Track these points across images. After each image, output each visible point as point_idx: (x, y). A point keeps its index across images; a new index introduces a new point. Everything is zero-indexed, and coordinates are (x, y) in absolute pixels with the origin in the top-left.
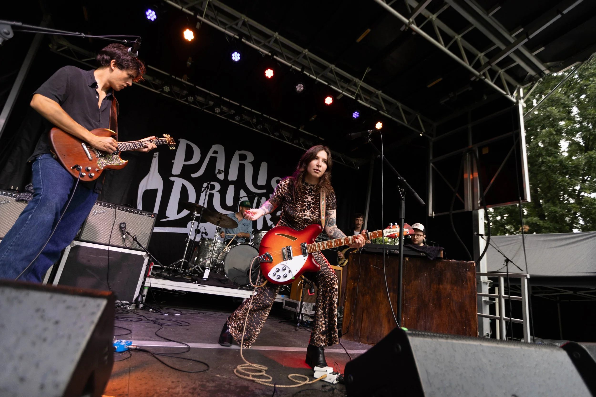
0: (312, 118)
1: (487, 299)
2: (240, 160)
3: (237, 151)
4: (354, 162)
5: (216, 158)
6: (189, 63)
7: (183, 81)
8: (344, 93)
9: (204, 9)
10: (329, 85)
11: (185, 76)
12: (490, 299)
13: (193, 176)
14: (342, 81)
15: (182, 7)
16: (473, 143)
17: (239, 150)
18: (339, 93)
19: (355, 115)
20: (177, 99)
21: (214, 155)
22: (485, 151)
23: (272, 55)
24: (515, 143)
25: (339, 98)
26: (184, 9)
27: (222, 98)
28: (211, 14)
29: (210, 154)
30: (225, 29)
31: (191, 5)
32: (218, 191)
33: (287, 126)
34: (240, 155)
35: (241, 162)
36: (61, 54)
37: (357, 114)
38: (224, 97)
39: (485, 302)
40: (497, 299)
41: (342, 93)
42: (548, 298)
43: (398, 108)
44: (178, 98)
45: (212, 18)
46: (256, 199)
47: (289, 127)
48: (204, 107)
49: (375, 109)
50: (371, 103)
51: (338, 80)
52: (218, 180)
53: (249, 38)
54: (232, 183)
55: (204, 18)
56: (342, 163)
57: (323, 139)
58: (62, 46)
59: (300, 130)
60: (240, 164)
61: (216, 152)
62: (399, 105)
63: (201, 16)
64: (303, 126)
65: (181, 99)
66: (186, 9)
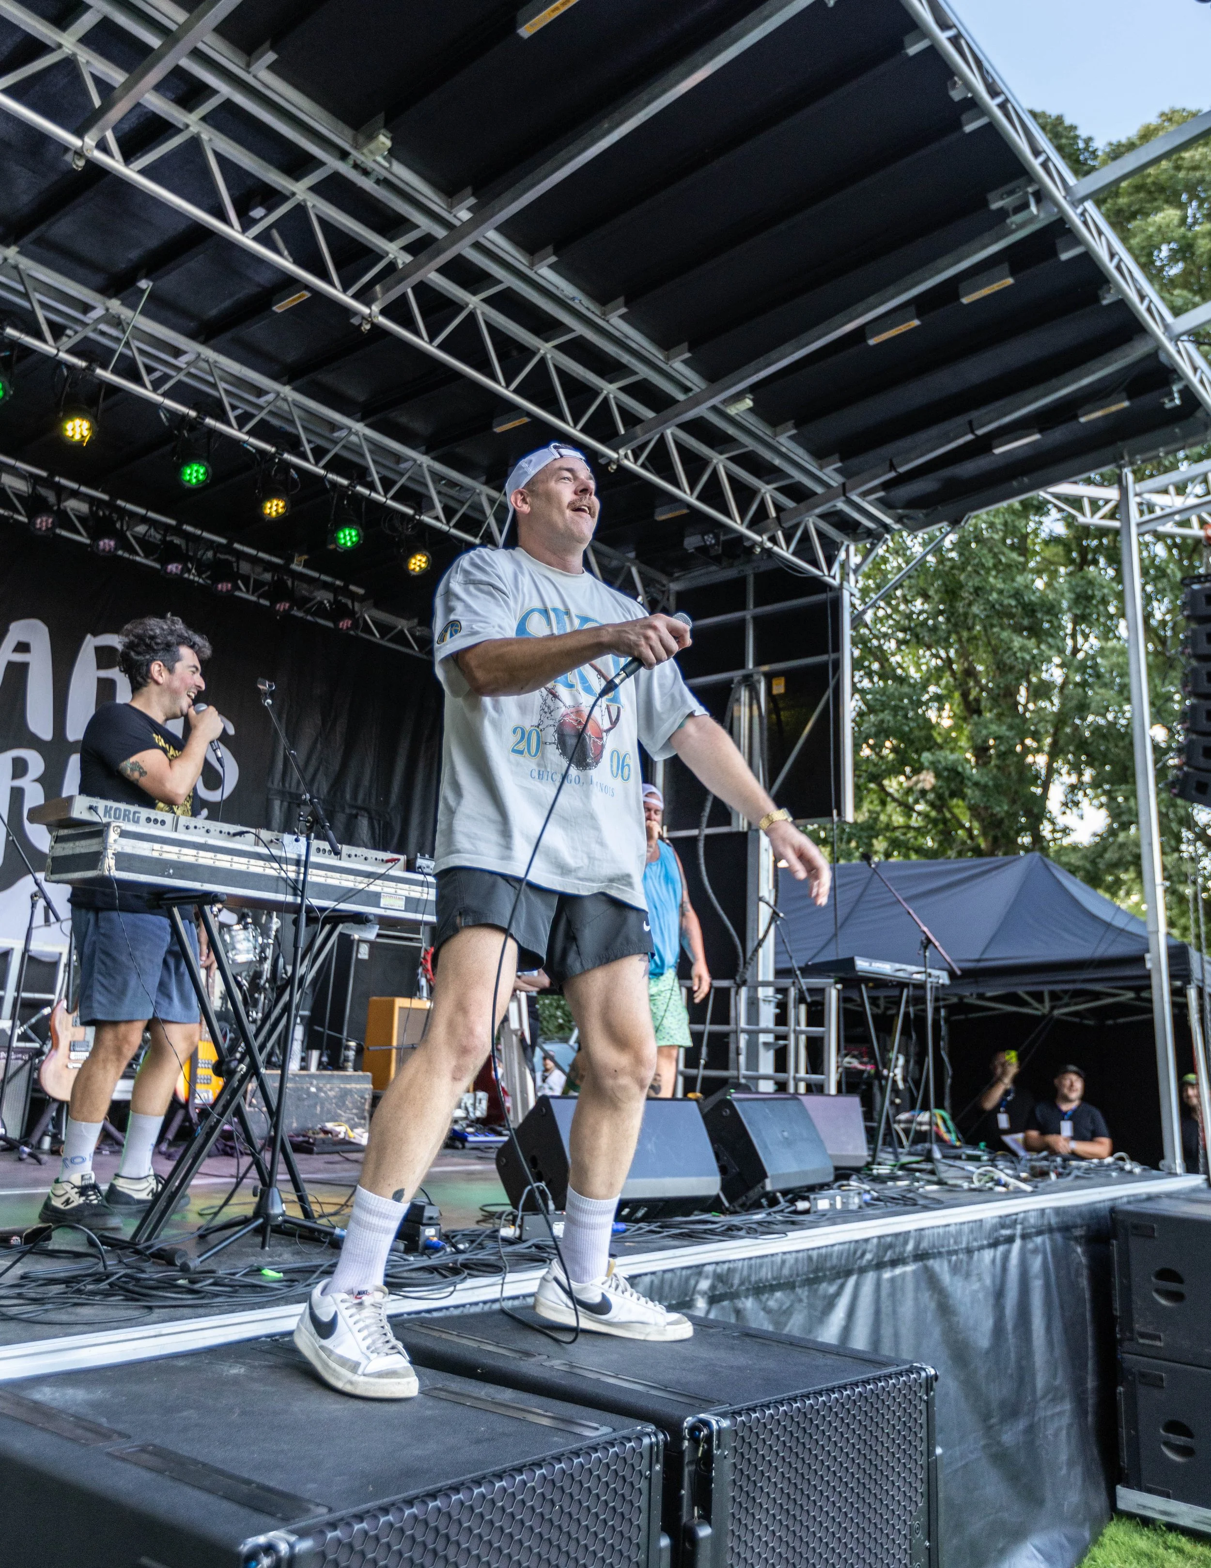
1: (770, 1038)
2: (100, 667)
3: (89, 637)
5: (25, 666)
12: (778, 1038)
16: (758, 663)
17: (95, 634)
21: (19, 658)
22: (779, 687)
24: (832, 683)
27: (57, 479)
29: (6, 653)
32: (36, 780)
34: (99, 650)
35: (104, 674)
38: (61, 476)
39: (766, 1044)
40: (792, 1037)
42: (1077, 1020)
52: (34, 742)
60: (100, 681)
61: (23, 647)
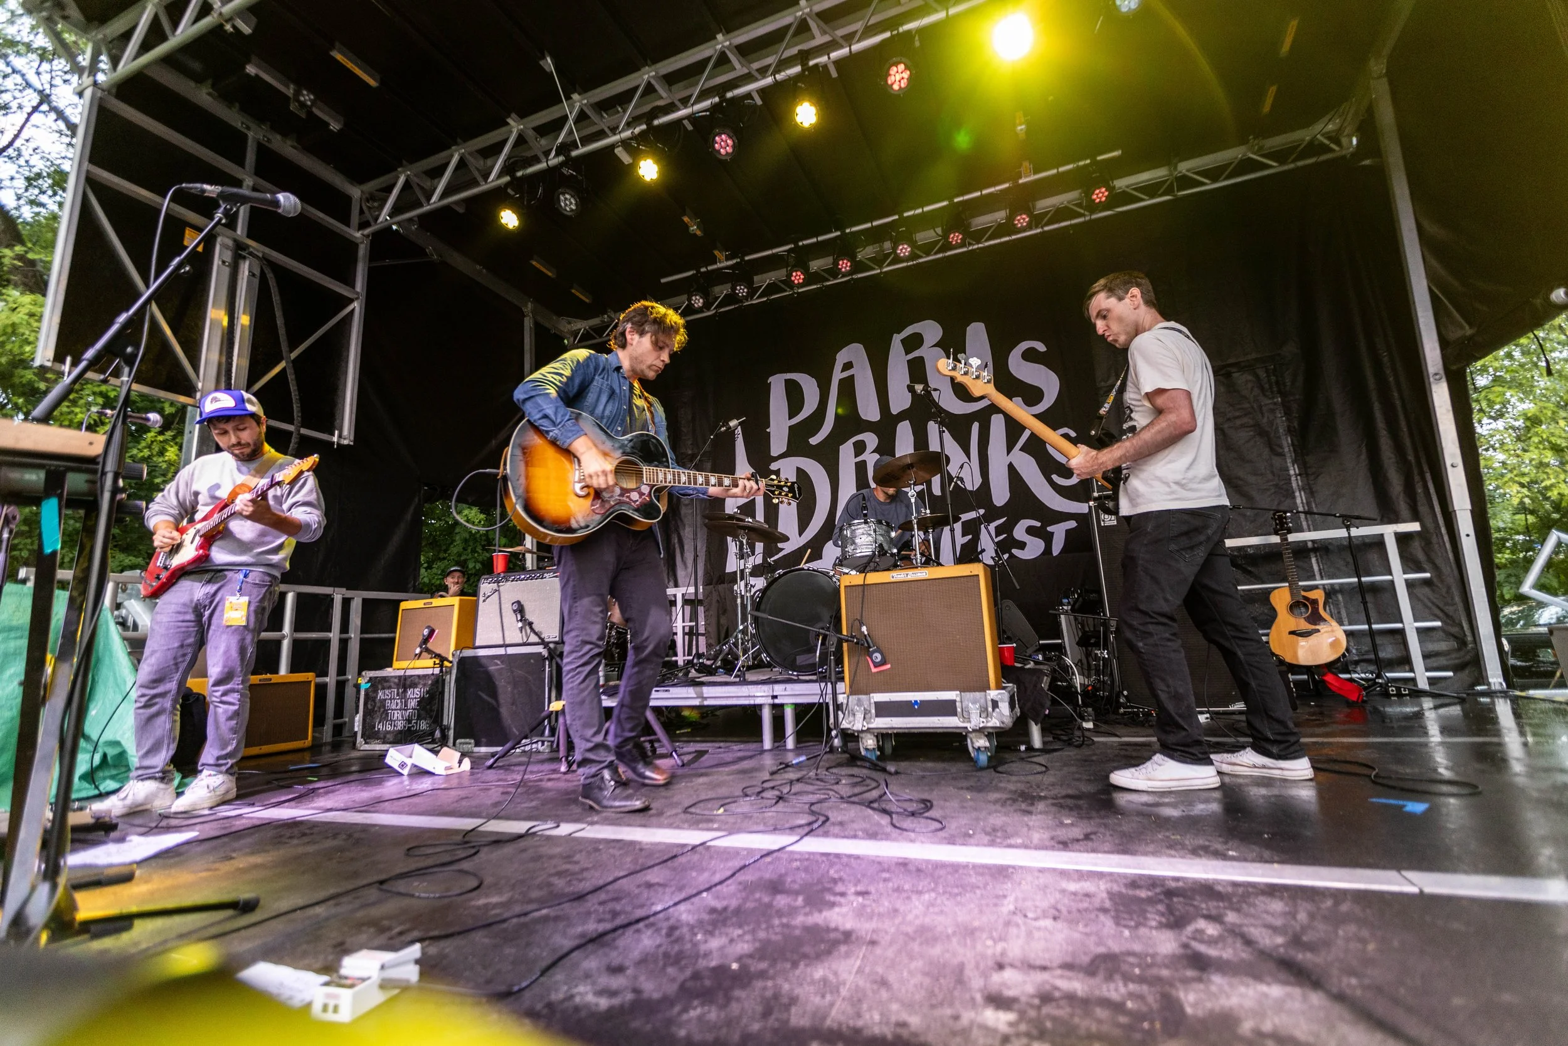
2: (907, 352)
3: (894, 336)
5: (851, 378)
6: (695, 229)
11: (719, 251)
13: (814, 441)
15: (547, 161)
17: (899, 332)
21: (846, 374)
29: (838, 375)
34: (904, 341)
35: (910, 356)
46: (976, 427)
52: (869, 427)
54: (903, 416)
60: (910, 362)
61: (848, 366)
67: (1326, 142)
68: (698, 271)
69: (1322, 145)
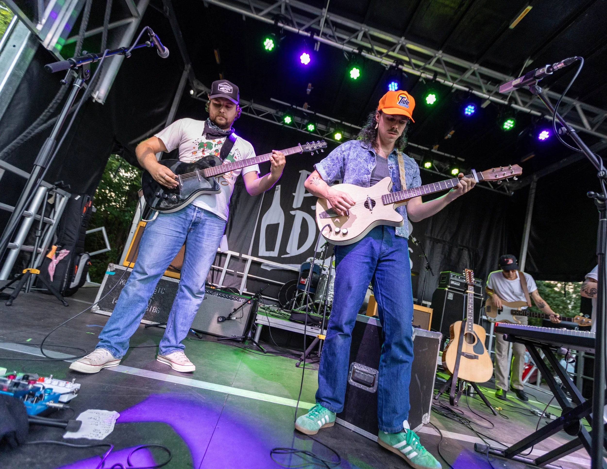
0: (449, 135)
4: (507, 187)
6: (309, 90)
7: (303, 109)
8: (491, 98)
9: (321, 27)
10: (471, 91)
11: (306, 104)
13: (314, 208)
14: (489, 83)
15: (299, 30)
18: (485, 100)
19: (507, 125)
20: (299, 130)
23: (397, 65)
25: (484, 105)
26: (301, 32)
27: (343, 123)
28: (329, 32)
30: (343, 45)
31: (307, 26)
33: (417, 148)
36: (200, 99)
37: (510, 123)
41: (488, 99)
43: (574, 109)
44: (299, 128)
45: (330, 36)
47: (420, 149)
48: (325, 135)
49: (539, 114)
50: (533, 106)
51: (484, 83)
53: (370, 51)
55: (321, 37)
56: (490, 189)
57: (463, 160)
58: (201, 91)
59: (433, 150)
62: (578, 105)
63: (318, 35)
64: (437, 146)
65: (302, 129)
66: (303, 31)
67: (506, 189)
68: (292, 106)
69: (504, 188)
